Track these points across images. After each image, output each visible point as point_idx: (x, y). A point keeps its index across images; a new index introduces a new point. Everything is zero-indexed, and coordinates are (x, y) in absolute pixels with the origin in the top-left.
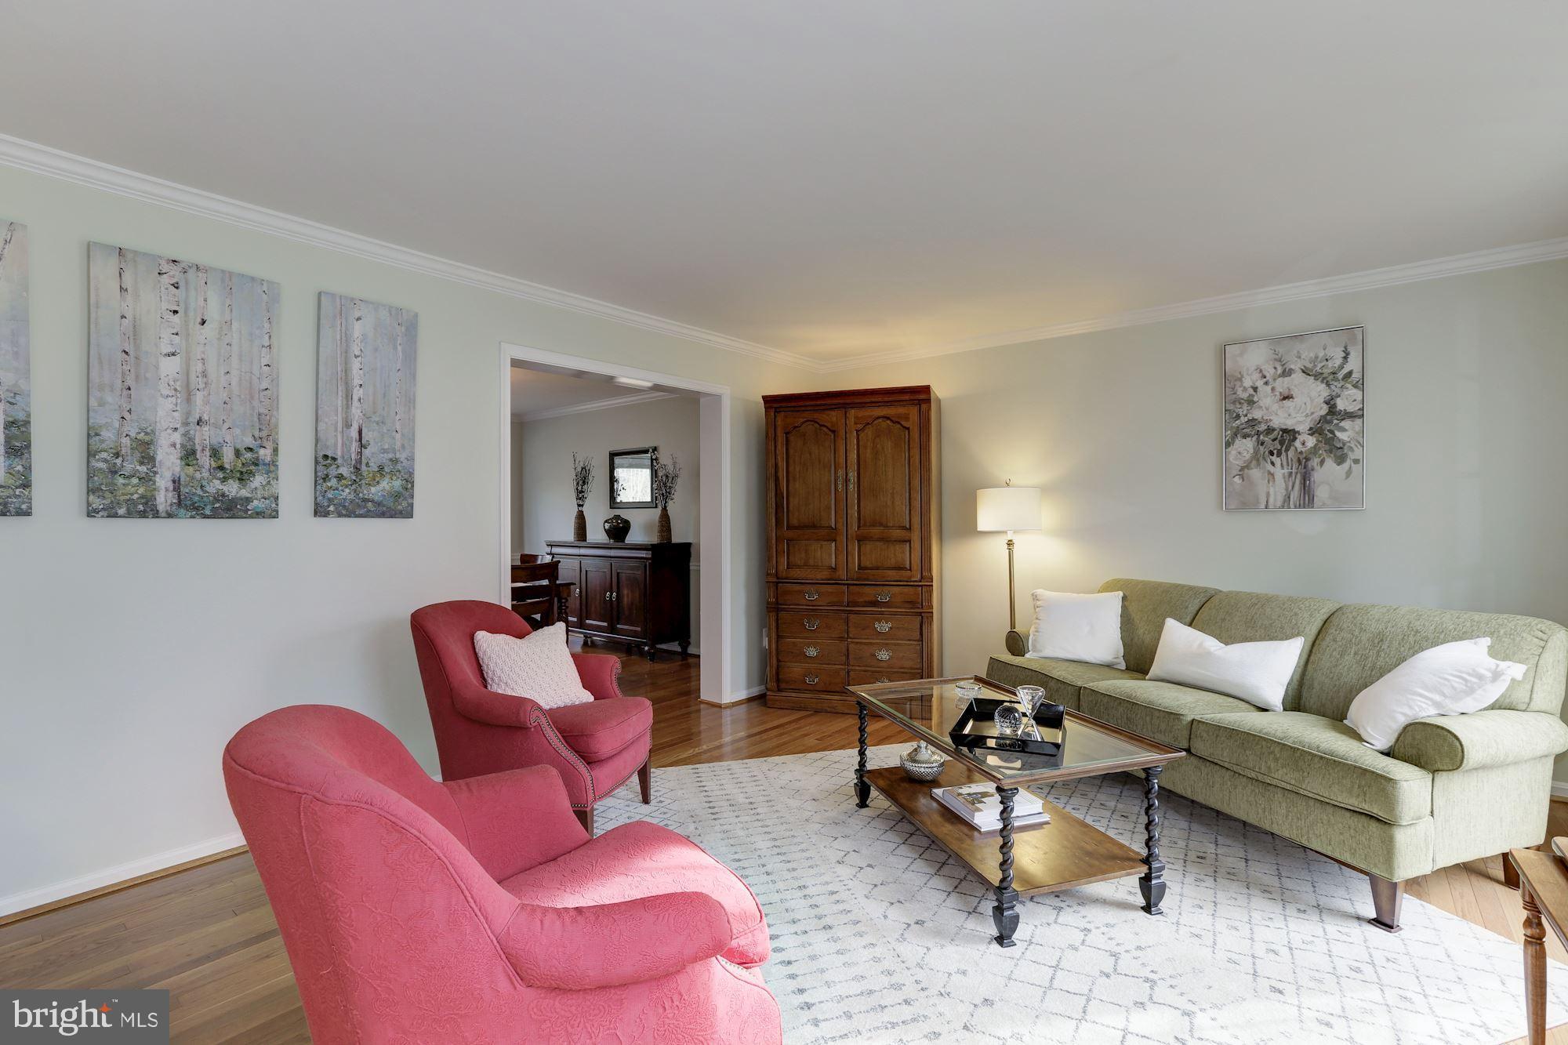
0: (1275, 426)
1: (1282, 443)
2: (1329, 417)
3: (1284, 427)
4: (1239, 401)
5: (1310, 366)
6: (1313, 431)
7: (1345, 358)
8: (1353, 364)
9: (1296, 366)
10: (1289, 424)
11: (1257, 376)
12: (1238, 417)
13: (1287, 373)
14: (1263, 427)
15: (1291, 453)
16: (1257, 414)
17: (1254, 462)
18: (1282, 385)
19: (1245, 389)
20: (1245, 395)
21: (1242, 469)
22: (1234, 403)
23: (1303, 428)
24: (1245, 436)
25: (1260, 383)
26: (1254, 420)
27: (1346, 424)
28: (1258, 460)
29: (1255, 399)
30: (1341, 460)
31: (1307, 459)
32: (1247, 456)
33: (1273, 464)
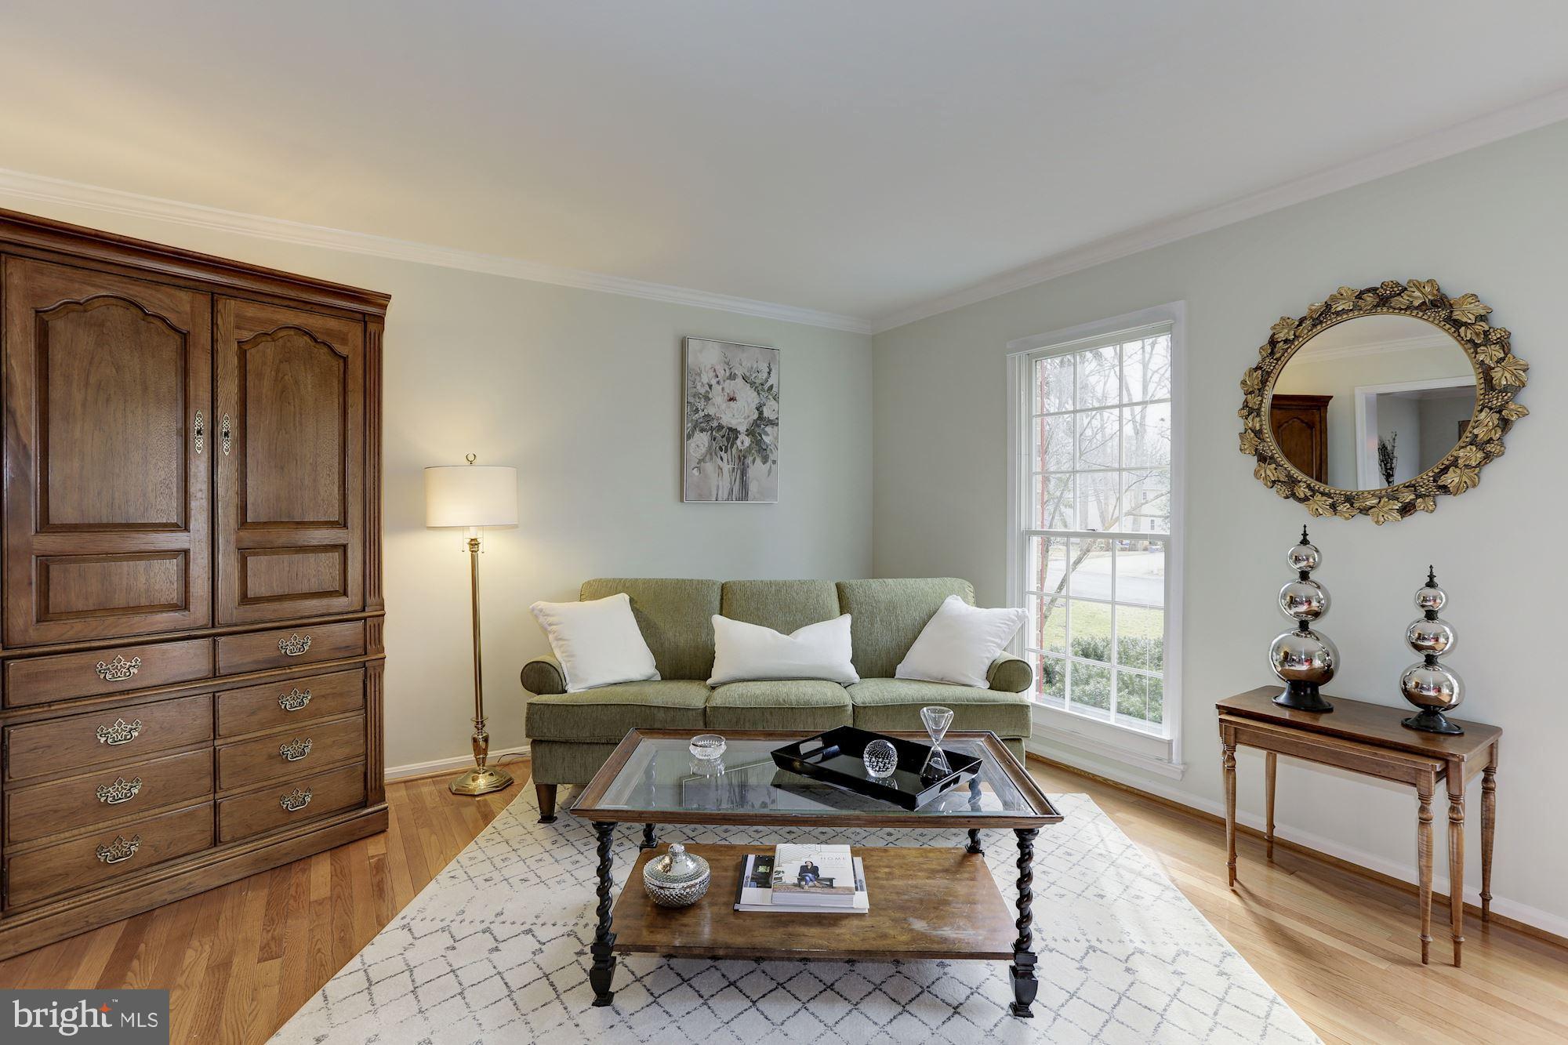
0: (724, 424)
1: (728, 440)
2: (758, 422)
3: (730, 426)
4: (696, 395)
5: (748, 374)
6: (749, 433)
7: (769, 373)
8: (772, 381)
9: (739, 372)
10: (734, 424)
11: (712, 374)
12: (697, 411)
13: (732, 377)
14: (715, 424)
15: (734, 450)
16: (711, 411)
17: (708, 457)
18: (730, 386)
19: (703, 385)
20: (702, 391)
21: (700, 462)
22: (694, 396)
23: (742, 428)
24: (702, 430)
25: (714, 382)
26: (709, 415)
27: (768, 429)
28: (711, 454)
29: (710, 396)
30: (765, 460)
31: (745, 457)
32: (703, 450)
33: (722, 459)
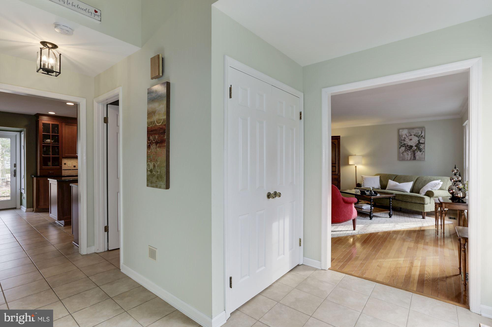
0: (409, 145)
1: (410, 148)
2: (419, 144)
3: (410, 145)
4: (402, 140)
5: (415, 134)
6: (416, 146)
7: (422, 133)
8: (423, 134)
9: (413, 134)
10: (411, 145)
11: (405, 135)
12: (402, 143)
13: (411, 135)
14: (406, 145)
15: (412, 150)
16: (405, 143)
17: (405, 152)
18: (410, 137)
19: (403, 138)
20: (403, 139)
21: (402, 153)
22: (401, 140)
23: (414, 145)
24: (403, 147)
25: (406, 137)
26: (405, 144)
27: (422, 145)
28: (405, 151)
29: (405, 140)
30: (421, 151)
31: (415, 151)
32: (403, 150)
33: (408, 152)
